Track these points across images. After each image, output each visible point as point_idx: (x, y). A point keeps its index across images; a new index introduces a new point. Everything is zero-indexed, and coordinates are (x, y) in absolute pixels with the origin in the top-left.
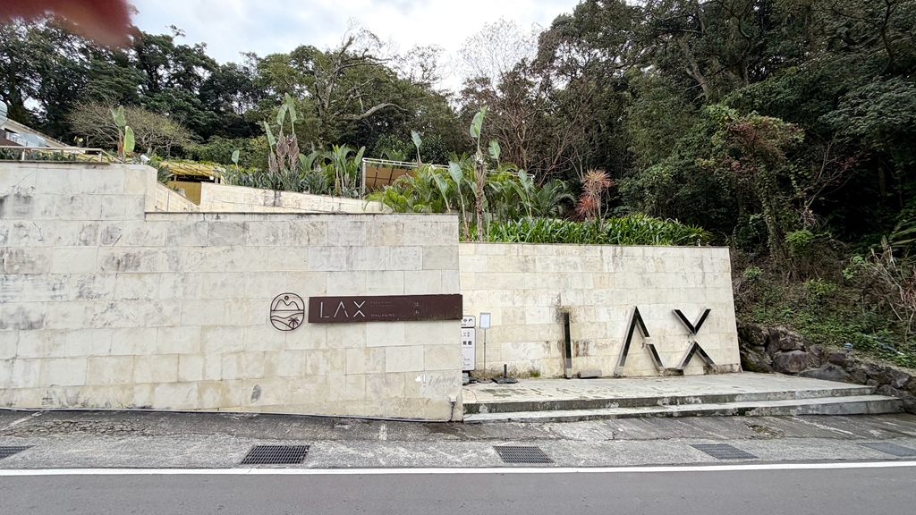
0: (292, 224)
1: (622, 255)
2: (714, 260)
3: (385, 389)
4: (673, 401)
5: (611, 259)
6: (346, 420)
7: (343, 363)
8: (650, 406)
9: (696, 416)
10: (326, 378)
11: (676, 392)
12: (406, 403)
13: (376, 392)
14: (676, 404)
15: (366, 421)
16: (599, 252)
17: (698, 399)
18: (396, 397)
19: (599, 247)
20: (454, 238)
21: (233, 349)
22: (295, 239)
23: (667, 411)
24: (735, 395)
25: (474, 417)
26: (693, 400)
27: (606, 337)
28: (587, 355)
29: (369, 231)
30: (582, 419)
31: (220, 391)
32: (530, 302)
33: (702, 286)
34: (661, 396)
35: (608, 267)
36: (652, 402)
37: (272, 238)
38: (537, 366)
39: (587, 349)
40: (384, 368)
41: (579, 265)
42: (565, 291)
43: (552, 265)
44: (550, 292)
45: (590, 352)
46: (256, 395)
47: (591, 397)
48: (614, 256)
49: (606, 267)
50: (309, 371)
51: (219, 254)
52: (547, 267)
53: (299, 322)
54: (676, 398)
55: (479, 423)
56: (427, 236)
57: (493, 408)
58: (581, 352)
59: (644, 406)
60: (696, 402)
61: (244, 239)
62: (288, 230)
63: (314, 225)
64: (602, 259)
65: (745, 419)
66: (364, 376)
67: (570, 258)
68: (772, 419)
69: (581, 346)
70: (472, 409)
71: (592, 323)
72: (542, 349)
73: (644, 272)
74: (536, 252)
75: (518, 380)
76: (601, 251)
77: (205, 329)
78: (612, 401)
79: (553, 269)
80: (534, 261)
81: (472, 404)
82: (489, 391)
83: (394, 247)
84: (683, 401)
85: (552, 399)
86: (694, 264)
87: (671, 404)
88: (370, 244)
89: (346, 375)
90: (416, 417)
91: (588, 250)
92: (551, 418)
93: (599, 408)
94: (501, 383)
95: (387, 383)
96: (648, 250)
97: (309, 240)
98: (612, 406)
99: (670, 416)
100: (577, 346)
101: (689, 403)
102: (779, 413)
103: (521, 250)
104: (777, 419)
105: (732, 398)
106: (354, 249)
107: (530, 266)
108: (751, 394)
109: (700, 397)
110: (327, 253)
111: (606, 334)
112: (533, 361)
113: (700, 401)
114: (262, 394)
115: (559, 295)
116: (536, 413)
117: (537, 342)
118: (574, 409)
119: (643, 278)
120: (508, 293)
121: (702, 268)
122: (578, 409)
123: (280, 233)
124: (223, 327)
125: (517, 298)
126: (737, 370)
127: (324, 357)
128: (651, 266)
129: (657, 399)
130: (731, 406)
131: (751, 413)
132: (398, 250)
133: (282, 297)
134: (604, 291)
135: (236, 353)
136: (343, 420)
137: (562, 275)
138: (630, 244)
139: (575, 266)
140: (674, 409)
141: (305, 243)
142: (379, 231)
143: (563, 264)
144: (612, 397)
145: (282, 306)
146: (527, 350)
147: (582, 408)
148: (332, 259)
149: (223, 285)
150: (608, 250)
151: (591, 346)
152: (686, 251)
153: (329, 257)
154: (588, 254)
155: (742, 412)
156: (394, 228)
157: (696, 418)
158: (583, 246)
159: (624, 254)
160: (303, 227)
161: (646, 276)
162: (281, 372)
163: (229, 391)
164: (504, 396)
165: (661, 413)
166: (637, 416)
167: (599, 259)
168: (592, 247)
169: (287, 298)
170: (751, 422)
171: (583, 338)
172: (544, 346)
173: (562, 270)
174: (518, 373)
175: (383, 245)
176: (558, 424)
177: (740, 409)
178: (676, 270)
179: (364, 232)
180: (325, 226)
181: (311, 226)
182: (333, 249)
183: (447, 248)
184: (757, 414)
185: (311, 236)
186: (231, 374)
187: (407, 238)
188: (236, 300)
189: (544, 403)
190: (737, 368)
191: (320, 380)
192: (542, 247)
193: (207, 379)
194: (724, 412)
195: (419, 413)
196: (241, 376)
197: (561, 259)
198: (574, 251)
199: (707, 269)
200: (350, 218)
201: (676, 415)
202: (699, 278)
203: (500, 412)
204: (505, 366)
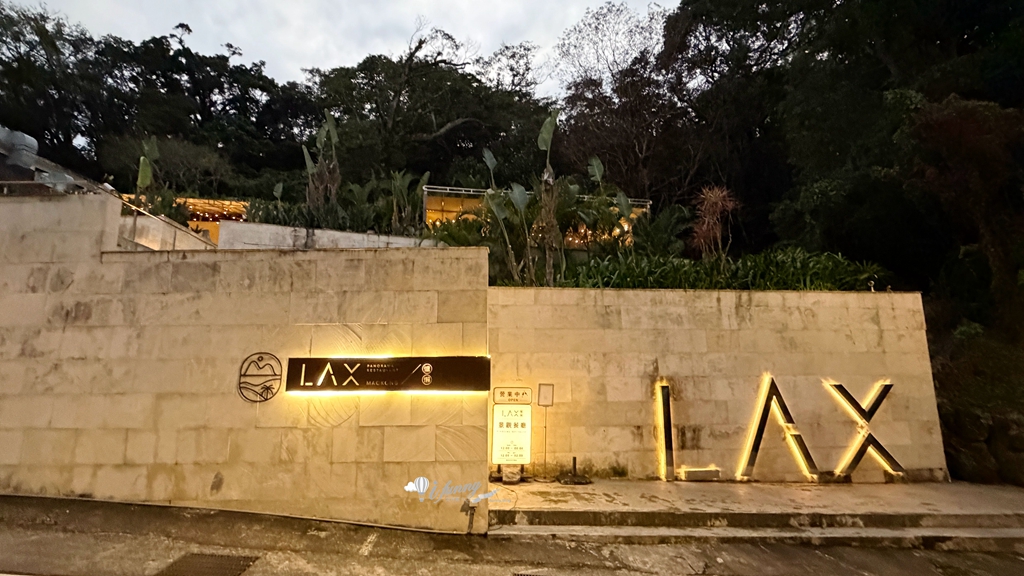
0: (272, 263)
1: (750, 305)
2: (897, 312)
3: (381, 484)
4: (816, 520)
5: (733, 310)
6: (327, 525)
7: (327, 446)
8: (777, 527)
9: (850, 546)
10: (305, 465)
11: (825, 507)
12: (409, 505)
13: (369, 487)
14: (821, 526)
15: (353, 527)
16: (715, 301)
17: (858, 520)
18: (396, 496)
19: (715, 294)
20: (481, 280)
21: (192, 424)
22: (275, 283)
23: (804, 535)
24: (920, 517)
25: (506, 531)
26: (850, 521)
27: (726, 421)
28: (698, 448)
29: (368, 272)
30: (664, 540)
31: (173, 478)
32: (612, 369)
33: (879, 350)
34: (796, 511)
35: (729, 322)
36: (782, 521)
37: (247, 282)
38: (622, 461)
39: (698, 440)
40: (381, 454)
41: (685, 320)
42: (664, 356)
43: (644, 320)
44: (642, 356)
45: (702, 443)
46: (217, 485)
47: (685, 509)
48: (738, 306)
49: (725, 322)
50: (284, 456)
51: (182, 302)
52: (638, 321)
53: (274, 391)
54: (821, 516)
55: (508, 539)
56: (444, 276)
57: (535, 517)
58: (689, 443)
59: (769, 526)
60: (854, 525)
61: (214, 284)
62: (267, 272)
63: (299, 265)
64: (720, 311)
65: (933, 555)
66: (354, 467)
67: (672, 309)
68: (980, 556)
69: (689, 435)
70: (505, 517)
71: (707, 402)
72: (631, 437)
73: (785, 327)
74: (621, 300)
75: (592, 480)
76: (719, 300)
77: (160, 397)
78: (716, 516)
79: (646, 323)
80: (619, 313)
81: (504, 511)
82: (541, 493)
83: (401, 292)
84: (832, 521)
85: (625, 509)
86: (866, 317)
87: (813, 525)
88: (369, 289)
89: (332, 463)
90: (423, 525)
91: (699, 297)
92: (617, 537)
93: (697, 526)
94: (566, 483)
95: (385, 477)
96: (792, 297)
97: (292, 284)
98: (718, 523)
99: (806, 543)
100: (683, 434)
101: (842, 525)
102: (994, 548)
103: (599, 297)
104: (990, 558)
105: (914, 520)
106: (348, 295)
107: (613, 319)
108: (948, 516)
109: (862, 517)
110: (314, 301)
111: (727, 419)
112: (617, 454)
113: (861, 523)
114: (224, 485)
115: (656, 361)
116: (598, 528)
117: (622, 426)
118: (657, 526)
119: (783, 338)
120: (581, 357)
121: (878, 323)
122: (662, 525)
123: (257, 275)
124: (181, 395)
125: (593, 364)
126: (941, 478)
127: (304, 437)
128: (795, 321)
129: (789, 516)
130: (911, 533)
131: (945, 546)
132: (406, 296)
133: (255, 358)
134: (723, 356)
135: (197, 429)
136: (323, 524)
137: (659, 332)
138: (765, 288)
139: (679, 320)
140: (815, 533)
141: (286, 288)
142: (382, 272)
143: (661, 317)
144: (718, 511)
145: (253, 370)
146: (609, 438)
147: (669, 525)
148: (320, 309)
149: (185, 341)
150: (729, 297)
151: (704, 435)
152: (852, 298)
153: (315, 307)
154: (700, 304)
155: (929, 543)
156: (400, 267)
157: (848, 549)
158: (691, 292)
159: (754, 303)
160: (286, 268)
161: (788, 335)
162: (248, 456)
163: (184, 479)
164: (556, 502)
165: (791, 538)
166: (752, 541)
167: (714, 310)
168: (703, 293)
169: (261, 359)
170: (941, 559)
171: (692, 423)
172: (633, 433)
173: (660, 325)
174: (595, 469)
175: (385, 290)
176: (627, 547)
177: (925, 539)
178: (836, 327)
179: (362, 273)
180: (313, 265)
181: (295, 266)
182: (321, 295)
183: (471, 293)
184: (957, 548)
185: (295, 279)
186: (188, 458)
187: (417, 280)
188: (198, 360)
189: (611, 514)
190: (940, 475)
191: (298, 469)
192: (630, 293)
193: (158, 461)
194: (898, 541)
195: (427, 520)
196: (200, 459)
197: (658, 310)
198: (678, 299)
199: (886, 324)
200: (344, 256)
201: (817, 543)
202: (873, 338)
203: (545, 524)
204: (575, 459)
